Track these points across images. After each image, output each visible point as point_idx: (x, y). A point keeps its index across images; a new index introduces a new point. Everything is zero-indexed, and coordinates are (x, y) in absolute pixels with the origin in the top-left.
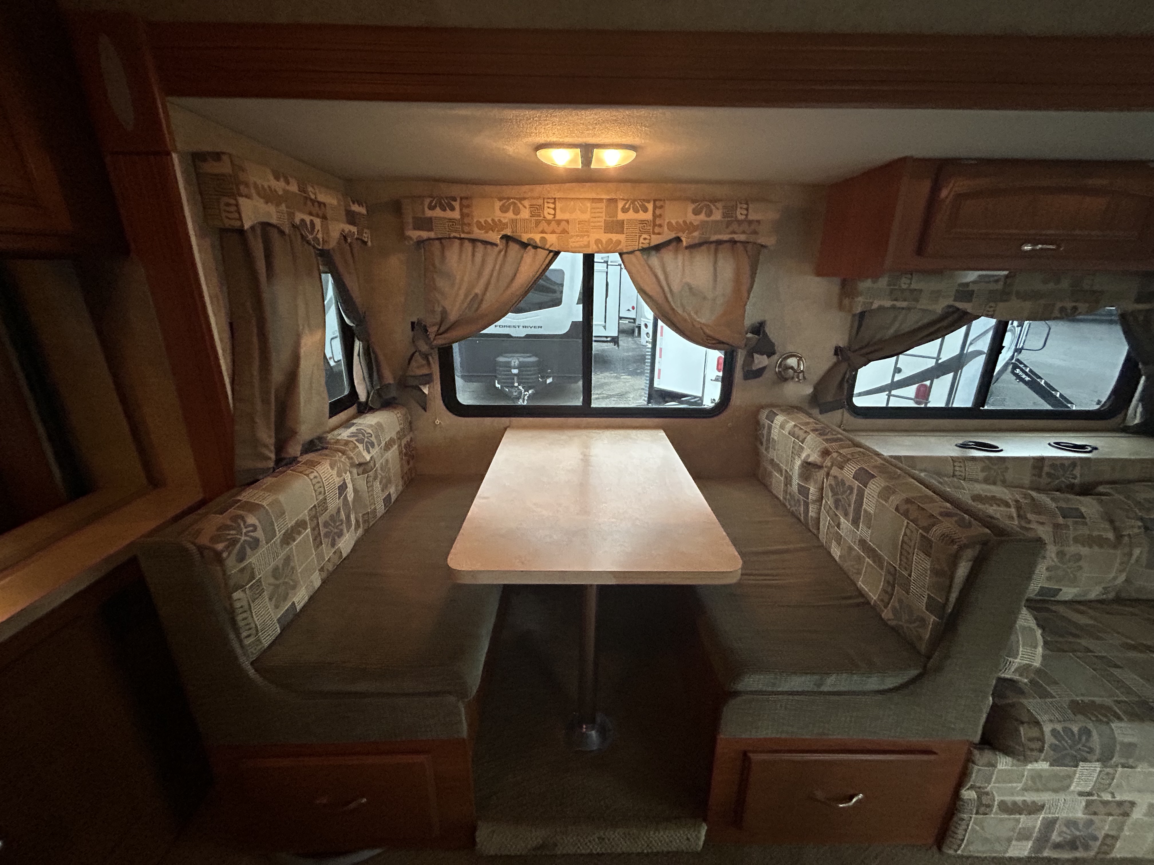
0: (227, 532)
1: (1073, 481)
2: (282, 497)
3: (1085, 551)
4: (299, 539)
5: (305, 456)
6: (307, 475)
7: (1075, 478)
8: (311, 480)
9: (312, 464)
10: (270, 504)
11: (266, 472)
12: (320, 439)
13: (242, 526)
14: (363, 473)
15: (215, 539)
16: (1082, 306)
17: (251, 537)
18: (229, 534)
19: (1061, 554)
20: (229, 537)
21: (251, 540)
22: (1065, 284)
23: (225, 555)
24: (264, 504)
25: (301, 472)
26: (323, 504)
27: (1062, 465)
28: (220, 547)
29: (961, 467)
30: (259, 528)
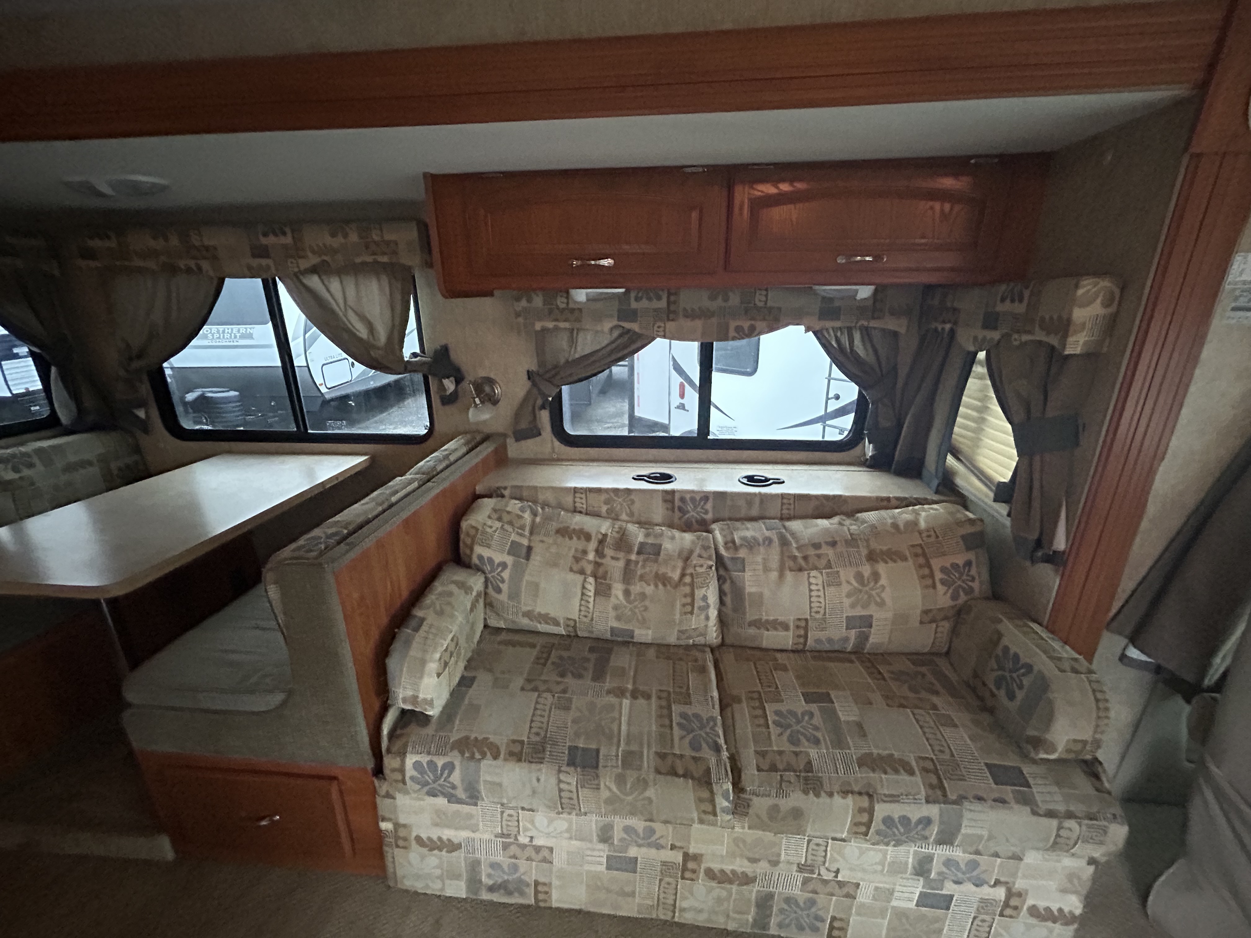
1: (705, 516)
3: (649, 590)
7: (706, 512)
16: (759, 325)
19: (627, 593)
22: (735, 299)
27: (693, 499)
29: (581, 498)
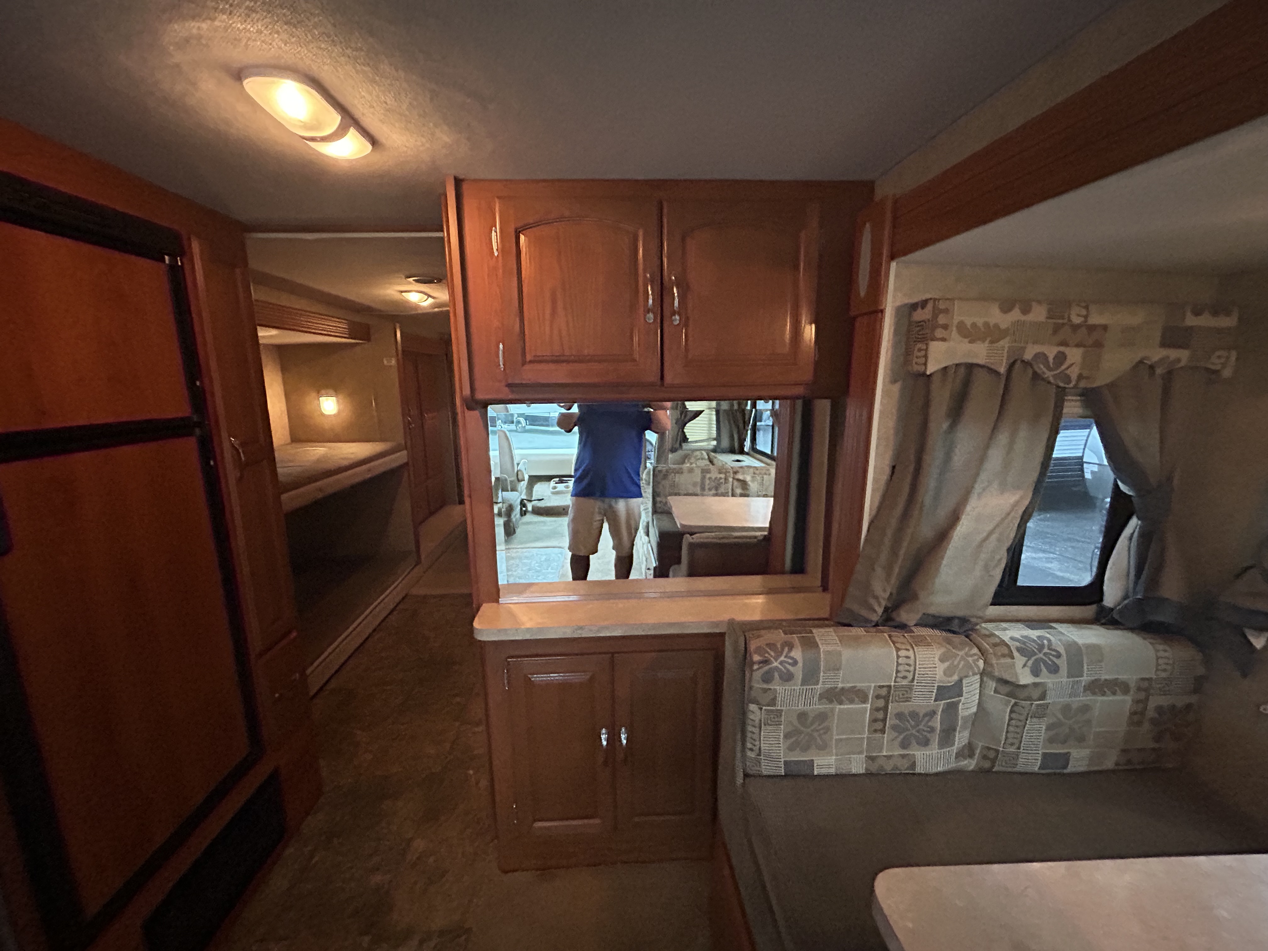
0: (769, 650)
2: (847, 654)
4: (846, 706)
5: (920, 628)
6: (898, 650)
8: (898, 657)
9: (921, 641)
10: (828, 653)
11: (864, 622)
12: (964, 620)
13: (784, 654)
14: (1007, 695)
15: (759, 650)
17: (785, 668)
18: (768, 652)
20: (766, 655)
21: (785, 671)
23: (756, 667)
24: (822, 648)
25: (894, 643)
26: (906, 693)
28: (756, 658)
30: (800, 664)
